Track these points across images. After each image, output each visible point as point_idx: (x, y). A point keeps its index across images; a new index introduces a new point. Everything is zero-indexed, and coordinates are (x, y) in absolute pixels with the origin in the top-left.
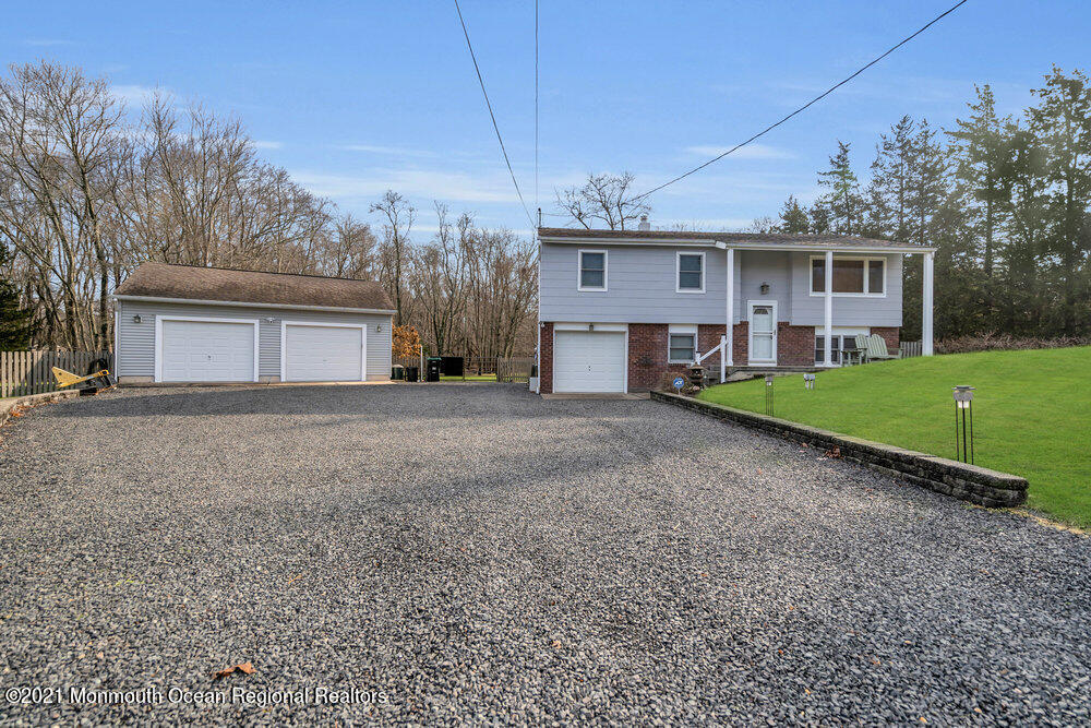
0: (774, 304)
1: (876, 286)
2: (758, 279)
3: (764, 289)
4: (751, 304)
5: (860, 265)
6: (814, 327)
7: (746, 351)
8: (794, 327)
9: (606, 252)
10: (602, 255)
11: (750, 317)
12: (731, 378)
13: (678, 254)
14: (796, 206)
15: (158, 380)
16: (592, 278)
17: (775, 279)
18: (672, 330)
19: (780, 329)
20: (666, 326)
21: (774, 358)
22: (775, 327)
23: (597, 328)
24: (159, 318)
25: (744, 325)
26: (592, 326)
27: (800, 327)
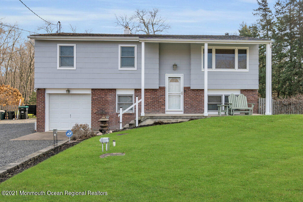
0: (181, 76)
1: (243, 65)
2: (170, 61)
3: (175, 67)
4: (167, 76)
5: (233, 52)
7: (164, 105)
8: (193, 90)
9: (75, 45)
10: (73, 47)
11: (167, 84)
12: (142, 124)
13: (120, 46)
14: (246, 26)
16: (67, 61)
17: (180, 61)
18: (119, 93)
19: (185, 91)
20: (115, 90)
21: (182, 109)
22: (182, 90)
23: (72, 92)
25: (162, 89)
26: (68, 90)
27: (197, 90)
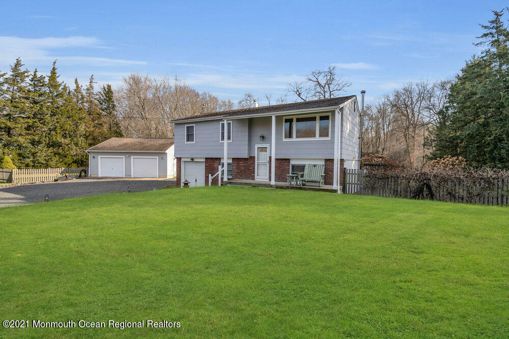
0: (268, 146)
2: (260, 132)
3: (262, 138)
4: (257, 146)
6: (289, 159)
7: (254, 173)
8: (278, 159)
9: (194, 125)
10: (194, 127)
11: (256, 153)
13: (221, 123)
15: (100, 176)
16: (190, 137)
20: (219, 159)
21: (268, 177)
22: (268, 159)
23: (195, 160)
24: (99, 157)
25: (252, 158)
26: (192, 159)
27: (281, 159)
